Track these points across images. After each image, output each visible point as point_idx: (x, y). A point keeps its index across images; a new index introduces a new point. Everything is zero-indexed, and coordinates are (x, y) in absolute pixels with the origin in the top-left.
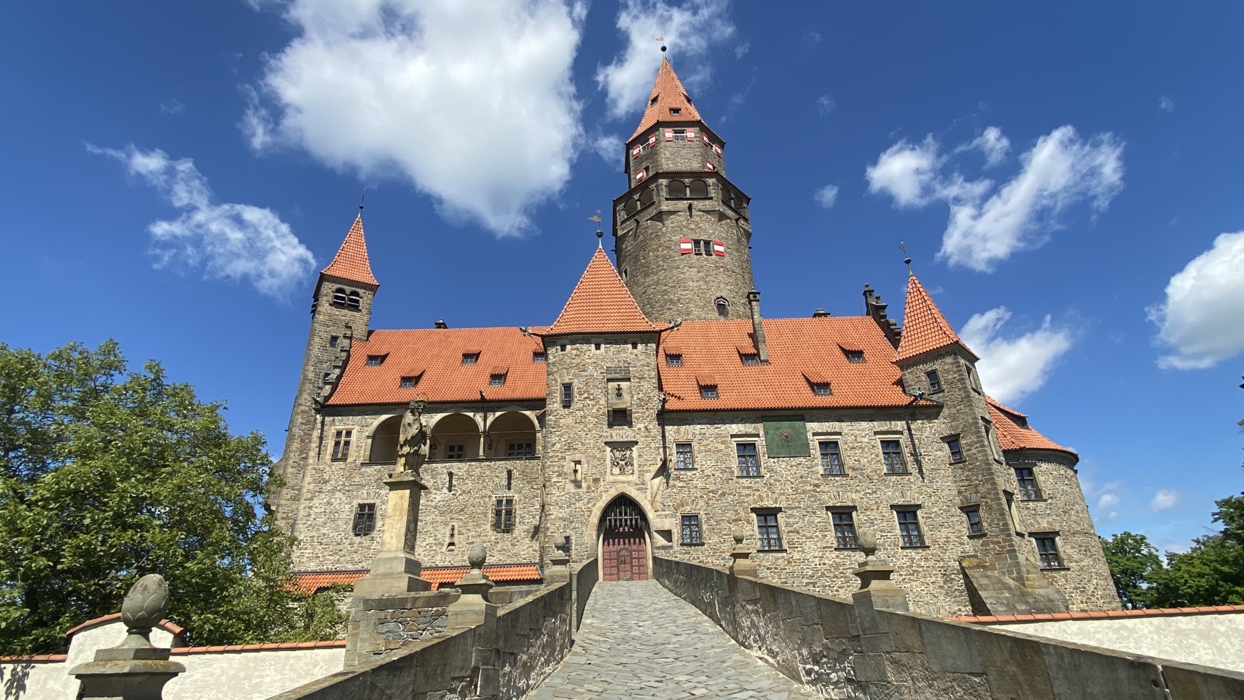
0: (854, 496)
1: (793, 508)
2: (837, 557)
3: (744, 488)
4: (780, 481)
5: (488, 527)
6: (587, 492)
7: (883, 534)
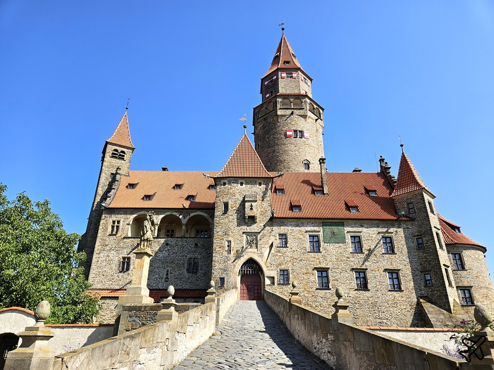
0: (367, 264)
1: (335, 269)
2: (357, 293)
3: (312, 257)
4: (329, 255)
5: (185, 271)
6: (234, 257)
7: (380, 283)
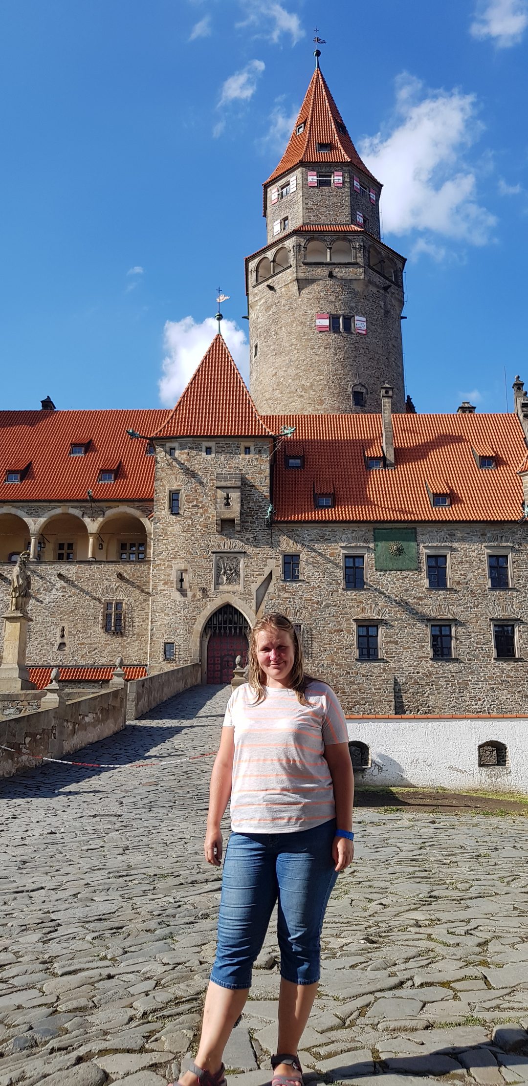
0: (454, 609)
1: (395, 620)
2: (431, 666)
3: (348, 599)
5: (99, 629)
6: (193, 601)
7: (478, 646)
